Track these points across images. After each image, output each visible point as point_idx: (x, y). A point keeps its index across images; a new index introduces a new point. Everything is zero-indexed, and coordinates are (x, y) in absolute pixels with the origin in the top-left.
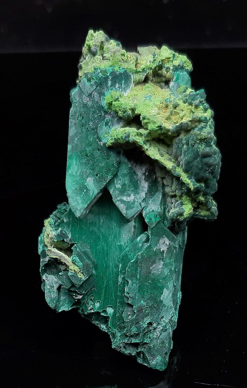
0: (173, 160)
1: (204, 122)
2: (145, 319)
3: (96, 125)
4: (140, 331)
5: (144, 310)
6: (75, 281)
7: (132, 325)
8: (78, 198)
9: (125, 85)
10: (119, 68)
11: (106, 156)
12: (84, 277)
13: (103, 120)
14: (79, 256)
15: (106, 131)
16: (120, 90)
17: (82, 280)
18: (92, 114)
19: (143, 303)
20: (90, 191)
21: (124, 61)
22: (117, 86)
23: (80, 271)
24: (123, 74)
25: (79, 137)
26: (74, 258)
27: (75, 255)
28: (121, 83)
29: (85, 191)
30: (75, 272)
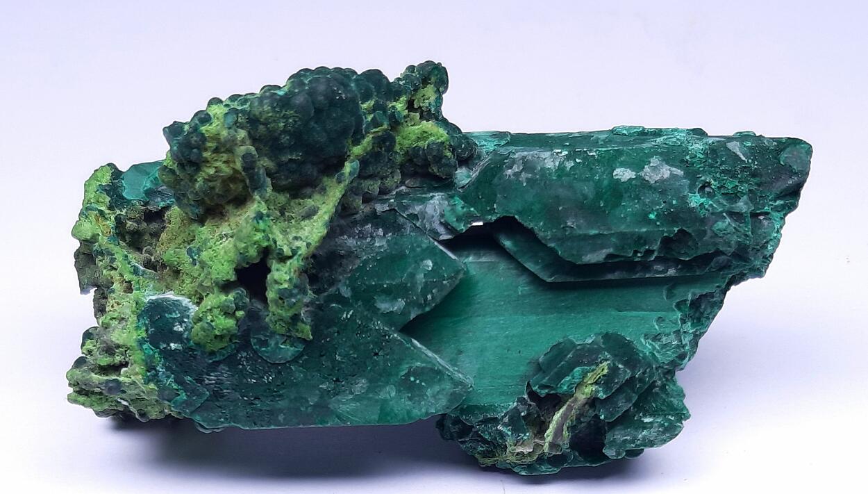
2: (693, 205)
3: (268, 367)
4: (722, 212)
5: (672, 210)
6: (616, 381)
7: (709, 233)
8: (429, 392)
9: (175, 312)
10: (137, 328)
11: (332, 339)
12: (606, 360)
13: (256, 352)
14: (560, 376)
15: (277, 344)
16: (186, 320)
17: (612, 365)
18: (247, 380)
19: (655, 213)
20: (412, 367)
21: (123, 319)
22: (178, 328)
23: (593, 370)
24: (151, 317)
25: (298, 404)
26: (565, 388)
27: (559, 386)
28: (170, 320)
29: (412, 379)
30: (596, 382)
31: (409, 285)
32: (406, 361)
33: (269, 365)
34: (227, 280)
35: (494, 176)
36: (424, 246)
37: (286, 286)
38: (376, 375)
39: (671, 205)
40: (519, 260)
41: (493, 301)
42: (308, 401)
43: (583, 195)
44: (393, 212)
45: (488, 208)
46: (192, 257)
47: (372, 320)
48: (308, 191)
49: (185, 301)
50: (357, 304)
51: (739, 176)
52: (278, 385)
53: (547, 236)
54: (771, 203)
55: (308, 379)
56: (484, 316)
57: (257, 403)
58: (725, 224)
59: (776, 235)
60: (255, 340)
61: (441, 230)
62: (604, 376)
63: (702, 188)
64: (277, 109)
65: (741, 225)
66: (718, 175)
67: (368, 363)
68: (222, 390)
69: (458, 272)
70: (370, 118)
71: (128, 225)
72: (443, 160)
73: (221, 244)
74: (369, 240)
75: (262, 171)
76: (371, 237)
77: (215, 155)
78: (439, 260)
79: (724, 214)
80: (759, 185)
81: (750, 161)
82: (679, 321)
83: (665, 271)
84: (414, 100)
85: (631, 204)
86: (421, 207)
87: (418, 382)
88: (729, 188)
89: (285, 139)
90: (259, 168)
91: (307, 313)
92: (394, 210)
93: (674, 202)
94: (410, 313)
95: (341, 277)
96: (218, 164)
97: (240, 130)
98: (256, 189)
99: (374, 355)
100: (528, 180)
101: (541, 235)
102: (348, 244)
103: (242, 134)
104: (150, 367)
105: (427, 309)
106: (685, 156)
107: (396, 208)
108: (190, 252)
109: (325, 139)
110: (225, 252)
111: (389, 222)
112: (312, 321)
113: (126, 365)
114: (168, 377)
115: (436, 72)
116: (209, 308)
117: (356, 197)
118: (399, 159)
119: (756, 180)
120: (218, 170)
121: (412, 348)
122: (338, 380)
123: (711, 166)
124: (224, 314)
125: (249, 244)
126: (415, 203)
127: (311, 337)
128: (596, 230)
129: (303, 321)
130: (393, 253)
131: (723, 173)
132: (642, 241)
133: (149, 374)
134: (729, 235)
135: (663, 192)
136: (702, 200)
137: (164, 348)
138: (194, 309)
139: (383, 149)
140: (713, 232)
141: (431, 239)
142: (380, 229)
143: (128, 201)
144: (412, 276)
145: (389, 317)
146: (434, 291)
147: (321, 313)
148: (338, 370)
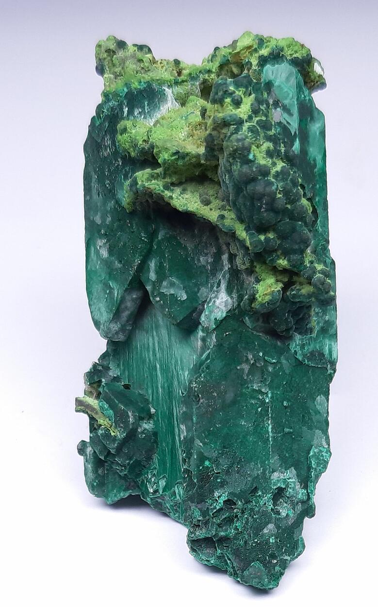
0: (228, 207)
1: (233, 125)
2: (216, 494)
5: (212, 478)
6: (108, 443)
9: (149, 108)
11: (129, 228)
12: (120, 434)
13: (121, 172)
16: (142, 116)
17: (117, 438)
22: (136, 112)
24: (145, 90)
28: (143, 105)
38: (109, 264)
39: (216, 478)
62: (110, 434)
76: (207, 253)
94: (149, 285)
100: (242, 370)
130: (194, 270)
137: (124, 104)
142: (212, 259)
144: (173, 285)
146: (161, 302)
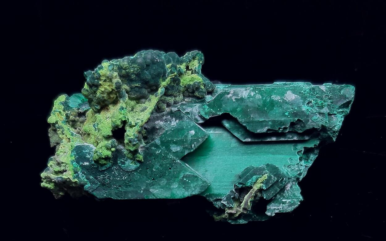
2: (303, 110)
3: (125, 173)
4: (316, 113)
5: (295, 112)
6: (271, 182)
7: (310, 121)
8: (192, 185)
9: (87, 150)
10: (71, 156)
11: (152, 162)
12: (267, 173)
13: (120, 166)
14: (247, 179)
15: (129, 163)
16: (91, 153)
17: (269, 176)
18: (116, 178)
19: (288, 113)
20: (185, 174)
21: (65, 152)
22: (88, 156)
23: (261, 177)
24: (77, 152)
25: (137, 189)
26: (249, 184)
27: (246, 183)
28: (85, 153)
29: (185, 179)
30: (262, 182)
31: (185, 140)
32: (182, 172)
33: (125, 172)
34: (108, 135)
35: (221, 97)
36: (192, 125)
37: (132, 137)
38: (170, 177)
39: (295, 110)
40: (231, 132)
41: (221, 150)
42: (141, 188)
43: (258, 105)
44: (179, 111)
45: (218, 110)
46: (95, 128)
47: (169, 154)
48: (143, 100)
49: (92, 146)
50: (163, 148)
51: (324, 99)
52: (129, 181)
53: (243, 121)
54: (337, 110)
55: (141, 179)
56: (217, 156)
57: (120, 188)
58: (317, 117)
59: (339, 123)
60: (120, 162)
61: (199, 119)
62: (266, 180)
63: (308, 103)
64: (130, 64)
65: (324, 118)
66: (315, 99)
67: (166, 172)
68: (105, 182)
69: (205, 136)
70: (169, 70)
71: (71, 118)
72: (200, 90)
73: (106, 121)
74: (169, 122)
75: (124, 91)
76: (170, 121)
77: (104, 83)
78: (197, 131)
79: (317, 113)
80: (332, 103)
81: (328, 93)
82: (299, 160)
83: (292, 137)
84: (189, 66)
85: (278, 109)
86: (191, 109)
87: (187, 181)
88: (320, 104)
89: (133, 77)
90: (123, 89)
91: (142, 151)
92: (180, 110)
93: (296, 108)
94: (185, 152)
95: (157, 137)
96: (106, 87)
97: (114, 72)
98: (121, 98)
99: (169, 169)
100: (235, 99)
101: (240, 120)
102: (160, 124)
103: (116, 74)
104: (76, 172)
105: (192, 151)
106: (301, 91)
107: (181, 110)
108: (94, 126)
109: (150, 78)
110: (108, 124)
111: (177, 115)
112: (144, 154)
113: (66, 171)
114: (83, 176)
115: (199, 55)
116: (100, 147)
117: (164, 104)
118: (182, 89)
119: (331, 101)
120: (106, 89)
121: (185, 166)
122: (154, 179)
123: (312, 95)
124: (106, 149)
125: (117, 119)
126: (188, 108)
127: (143, 161)
128: (263, 119)
129: (139, 154)
130: (179, 128)
131: (317, 97)
132: (282, 124)
133: (75, 175)
134: (319, 122)
135: (292, 104)
136: (308, 108)
137: (82, 164)
138: (94, 148)
139: (175, 84)
140: (312, 120)
141: (195, 123)
142: (174, 118)
143: (71, 108)
144: (186, 136)
145: (176, 153)
146: (195, 143)
147: (147, 151)
148: (154, 175)
